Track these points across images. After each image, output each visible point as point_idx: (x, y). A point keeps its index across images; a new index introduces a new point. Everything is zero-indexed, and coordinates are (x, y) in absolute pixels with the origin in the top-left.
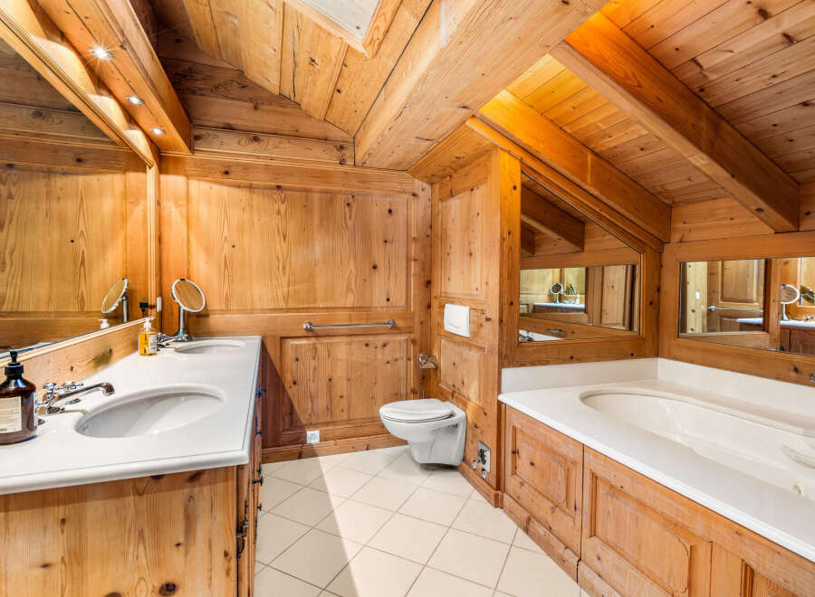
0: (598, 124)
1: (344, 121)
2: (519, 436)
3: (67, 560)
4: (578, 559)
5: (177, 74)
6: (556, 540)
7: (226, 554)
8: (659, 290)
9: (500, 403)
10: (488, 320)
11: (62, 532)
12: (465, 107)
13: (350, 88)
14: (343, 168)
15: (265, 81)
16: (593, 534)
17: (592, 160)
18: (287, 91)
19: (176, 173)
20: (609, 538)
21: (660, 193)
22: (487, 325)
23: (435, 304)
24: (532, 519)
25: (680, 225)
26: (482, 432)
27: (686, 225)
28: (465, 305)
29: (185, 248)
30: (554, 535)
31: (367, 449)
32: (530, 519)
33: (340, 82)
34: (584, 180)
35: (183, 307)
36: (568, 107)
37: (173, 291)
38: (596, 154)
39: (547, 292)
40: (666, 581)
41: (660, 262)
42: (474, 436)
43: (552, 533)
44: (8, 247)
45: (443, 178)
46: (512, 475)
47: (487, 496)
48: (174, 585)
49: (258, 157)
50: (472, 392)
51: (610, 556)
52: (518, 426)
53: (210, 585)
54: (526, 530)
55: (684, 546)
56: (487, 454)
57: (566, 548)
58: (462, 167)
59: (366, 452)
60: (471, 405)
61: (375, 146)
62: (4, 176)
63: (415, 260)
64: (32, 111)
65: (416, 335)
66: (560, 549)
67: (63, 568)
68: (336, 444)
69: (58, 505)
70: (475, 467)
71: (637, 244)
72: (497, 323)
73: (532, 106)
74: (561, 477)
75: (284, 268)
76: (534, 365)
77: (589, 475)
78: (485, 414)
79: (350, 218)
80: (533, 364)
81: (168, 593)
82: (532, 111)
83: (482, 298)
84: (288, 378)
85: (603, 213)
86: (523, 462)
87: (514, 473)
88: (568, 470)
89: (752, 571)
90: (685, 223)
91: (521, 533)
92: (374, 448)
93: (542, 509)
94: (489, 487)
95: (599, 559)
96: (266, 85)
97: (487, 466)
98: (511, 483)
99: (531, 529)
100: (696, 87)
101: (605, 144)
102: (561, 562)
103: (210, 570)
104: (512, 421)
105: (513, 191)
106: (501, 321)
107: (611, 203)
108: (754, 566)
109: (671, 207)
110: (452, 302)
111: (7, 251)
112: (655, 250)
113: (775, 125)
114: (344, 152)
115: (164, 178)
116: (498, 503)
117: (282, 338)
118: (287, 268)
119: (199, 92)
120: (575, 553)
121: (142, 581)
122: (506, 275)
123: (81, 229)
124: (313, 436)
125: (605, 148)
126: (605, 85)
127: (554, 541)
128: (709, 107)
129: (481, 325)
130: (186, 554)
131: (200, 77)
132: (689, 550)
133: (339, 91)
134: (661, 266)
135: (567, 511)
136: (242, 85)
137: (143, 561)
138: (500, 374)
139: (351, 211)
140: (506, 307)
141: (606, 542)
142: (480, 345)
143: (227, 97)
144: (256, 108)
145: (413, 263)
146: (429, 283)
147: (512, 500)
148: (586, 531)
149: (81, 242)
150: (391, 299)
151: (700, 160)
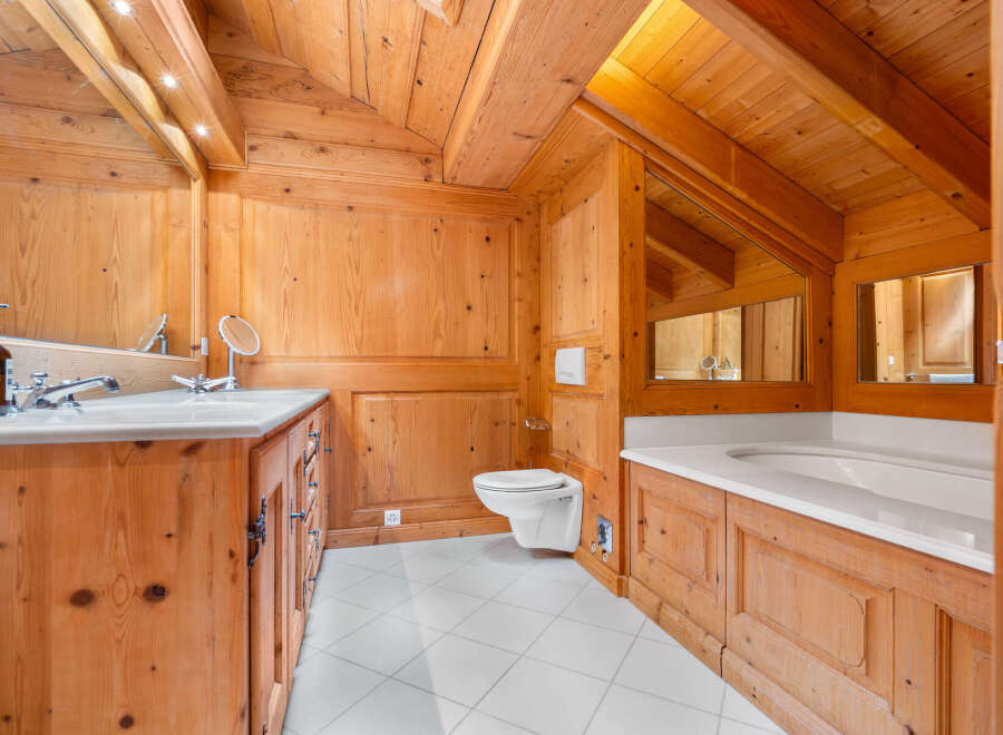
0: (740, 100)
1: (429, 126)
2: (647, 500)
3: (25, 541)
4: (721, 646)
5: (229, 73)
6: (693, 626)
7: (232, 554)
8: (830, 324)
9: (623, 461)
10: (606, 357)
11: (20, 504)
12: (569, 81)
13: (432, 75)
14: (429, 186)
15: (334, 80)
16: (741, 608)
17: (736, 153)
18: (360, 93)
19: (227, 191)
20: (761, 610)
21: (828, 196)
22: (606, 364)
23: (545, 354)
24: (664, 604)
25: (857, 237)
26: (602, 502)
27: (863, 236)
28: (578, 346)
29: (237, 281)
30: (691, 620)
31: (461, 535)
32: (661, 604)
33: (420, 70)
34: (725, 177)
35: (233, 349)
36: (700, 81)
37: (221, 330)
38: (741, 146)
39: (696, 367)
40: (835, 654)
41: (831, 287)
42: (593, 510)
43: (688, 617)
44: (30, 275)
45: (553, 194)
46: (640, 551)
47: (607, 583)
48: (163, 589)
49: (325, 172)
50: (589, 456)
51: (762, 633)
52: (645, 486)
53: (210, 593)
54: (658, 620)
55: (858, 601)
56: (609, 532)
57: (707, 634)
58: (574, 175)
59: (459, 539)
60: (587, 472)
61: (465, 148)
62: (26, 192)
63: (520, 300)
64: (60, 117)
65: (523, 393)
66: (699, 636)
67: (20, 551)
68: (421, 528)
69: (15, 469)
70: (593, 550)
71: (801, 264)
72: (617, 361)
73: (656, 86)
74: (699, 542)
75: (356, 308)
76: (667, 414)
77: (733, 532)
78: (605, 478)
79: (438, 248)
80: (665, 413)
81: (155, 597)
82: (656, 91)
83: (600, 332)
84: (361, 443)
85: (752, 223)
86: (652, 533)
87: (641, 549)
88: (708, 531)
89: (950, 620)
90: (861, 233)
91: (651, 623)
92: (469, 534)
93: (677, 588)
94: (610, 571)
95: (748, 640)
96: (334, 83)
97: (608, 546)
98: (638, 562)
99: (663, 617)
100: (862, 30)
101: (752, 130)
102: (701, 653)
103: (211, 573)
104: (637, 480)
105: (636, 193)
106: (622, 356)
107: (763, 209)
108: (951, 610)
109: (843, 217)
110: (564, 347)
111: (29, 282)
112: (825, 273)
113: (970, 75)
114: (430, 166)
115: (212, 195)
116: (621, 590)
117: (354, 393)
118: (361, 307)
119: (254, 95)
120: (717, 639)
121: (121, 579)
122: (627, 298)
123: (114, 255)
124: (392, 517)
125: (752, 137)
126: (741, 26)
127: (690, 627)
128: (882, 57)
129: (599, 366)
130: (180, 547)
131: (255, 76)
132: (864, 607)
133: (419, 82)
134: (833, 293)
135: (707, 585)
136: (306, 84)
137: (123, 552)
138: (622, 424)
139: (438, 239)
140: (628, 340)
141: (758, 618)
142: (597, 392)
143: (286, 101)
144: (323, 113)
145: (517, 303)
146: (537, 328)
147: (639, 584)
148: (732, 606)
149: (114, 272)
150: (490, 347)
151: (873, 128)
